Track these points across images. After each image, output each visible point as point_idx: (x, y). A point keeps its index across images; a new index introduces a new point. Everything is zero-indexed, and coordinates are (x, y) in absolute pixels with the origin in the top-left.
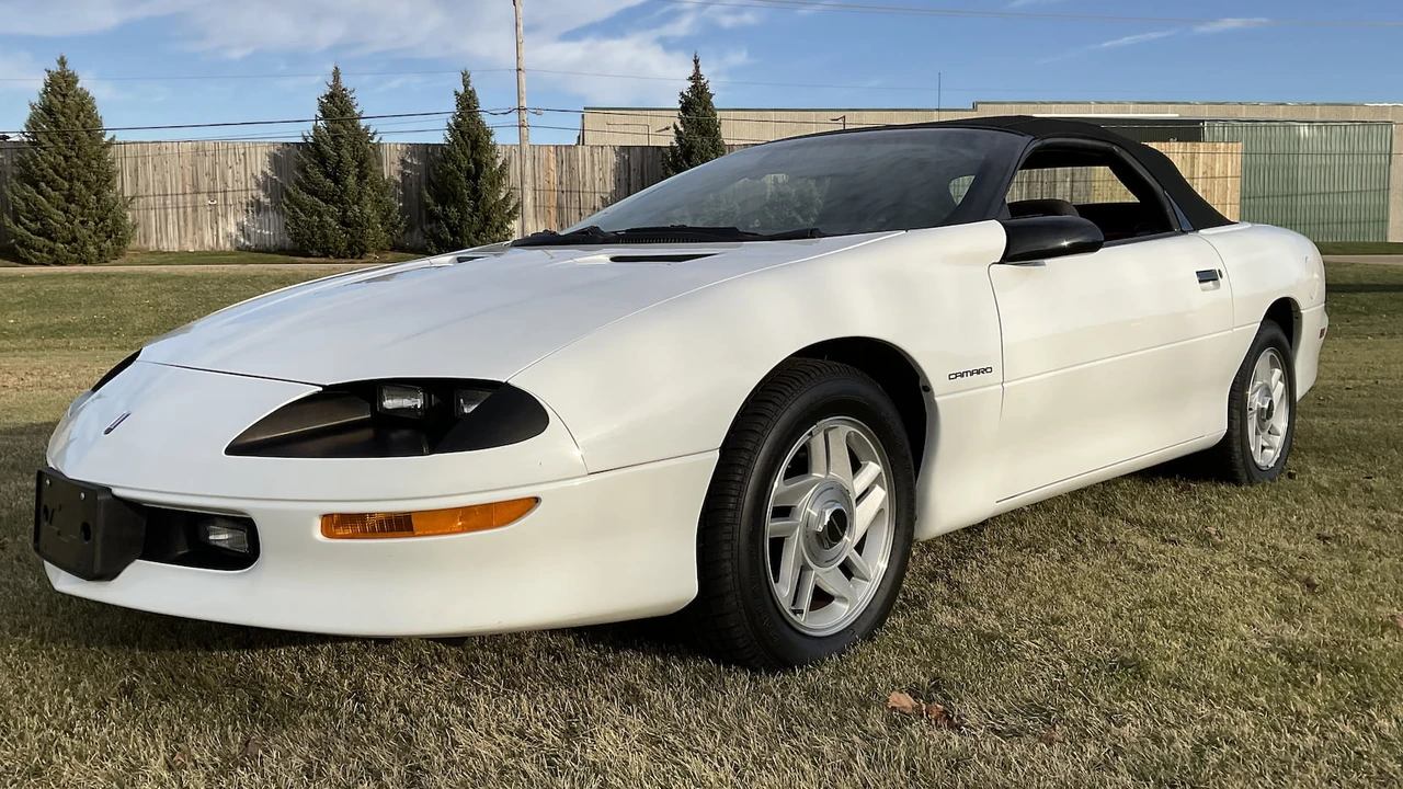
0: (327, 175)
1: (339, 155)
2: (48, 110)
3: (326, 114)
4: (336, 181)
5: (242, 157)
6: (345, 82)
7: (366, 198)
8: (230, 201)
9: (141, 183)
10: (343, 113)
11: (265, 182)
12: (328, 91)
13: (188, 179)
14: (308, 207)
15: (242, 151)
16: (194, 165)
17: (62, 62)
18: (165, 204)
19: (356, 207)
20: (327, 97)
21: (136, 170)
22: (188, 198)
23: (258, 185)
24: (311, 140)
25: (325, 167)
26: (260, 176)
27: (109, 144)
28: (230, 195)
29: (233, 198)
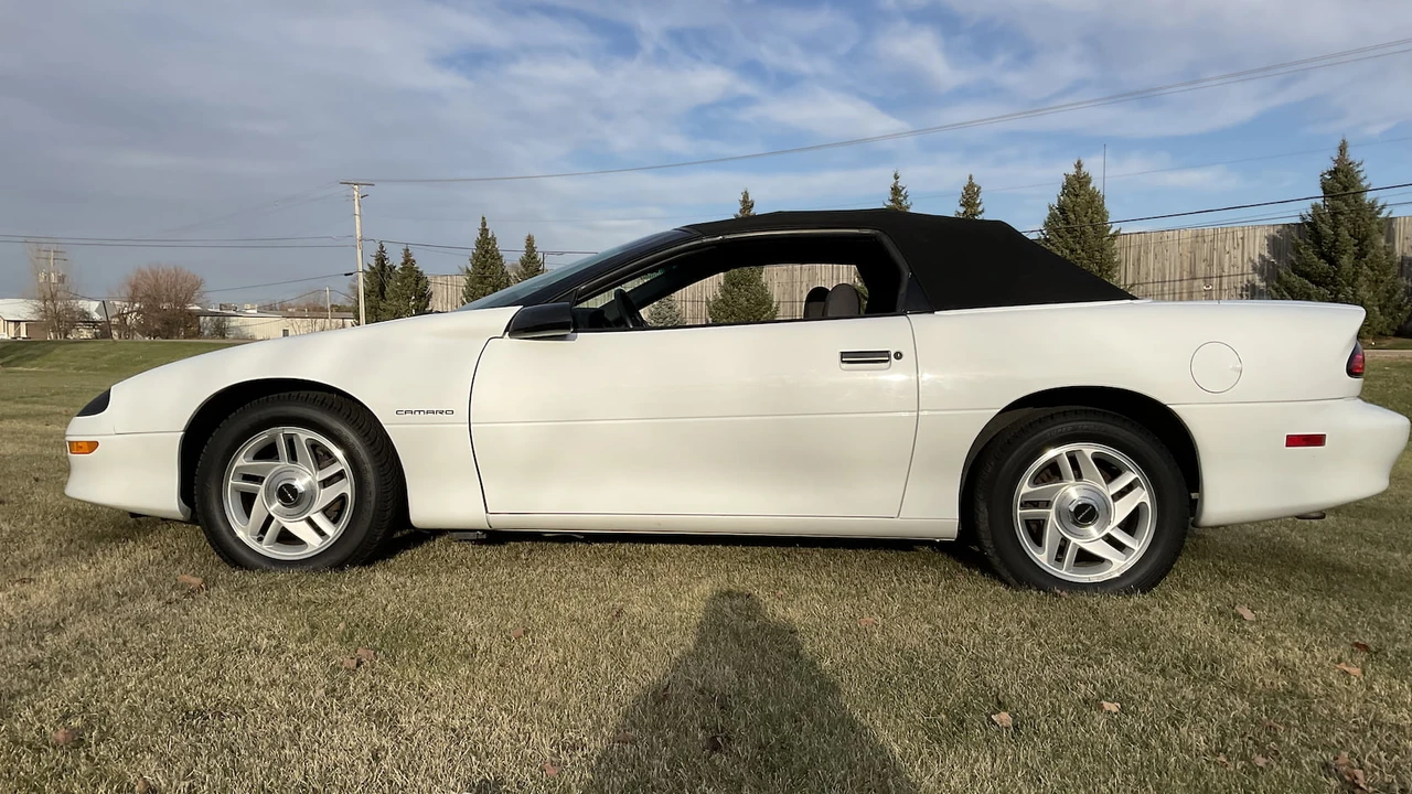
0: (1322, 256)
1: (1336, 234)
2: (1062, 209)
3: (1327, 191)
4: (1332, 262)
5: (1240, 241)
6: (1353, 155)
7: (1361, 279)
8: (1225, 286)
9: (1143, 272)
10: (1346, 188)
11: (1262, 265)
12: (1331, 166)
13: (1186, 265)
14: (1297, 290)
15: (1240, 235)
16: (1193, 252)
17: (1079, 166)
18: (1162, 290)
19: (1349, 289)
20: (1330, 173)
21: (1139, 259)
22: (1185, 283)
23: (1254, 269)
24: (1309, 219)
25: (1320, 247)
26: (1257, 260)
27: (1114, 236)
28: (1225, 280)
29: (1229, 283)
